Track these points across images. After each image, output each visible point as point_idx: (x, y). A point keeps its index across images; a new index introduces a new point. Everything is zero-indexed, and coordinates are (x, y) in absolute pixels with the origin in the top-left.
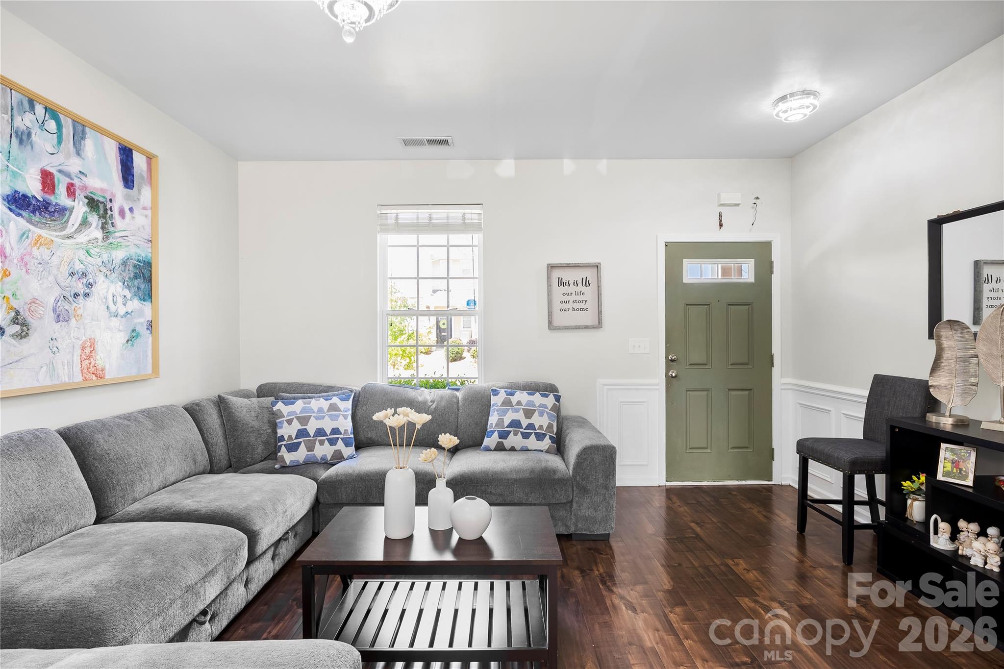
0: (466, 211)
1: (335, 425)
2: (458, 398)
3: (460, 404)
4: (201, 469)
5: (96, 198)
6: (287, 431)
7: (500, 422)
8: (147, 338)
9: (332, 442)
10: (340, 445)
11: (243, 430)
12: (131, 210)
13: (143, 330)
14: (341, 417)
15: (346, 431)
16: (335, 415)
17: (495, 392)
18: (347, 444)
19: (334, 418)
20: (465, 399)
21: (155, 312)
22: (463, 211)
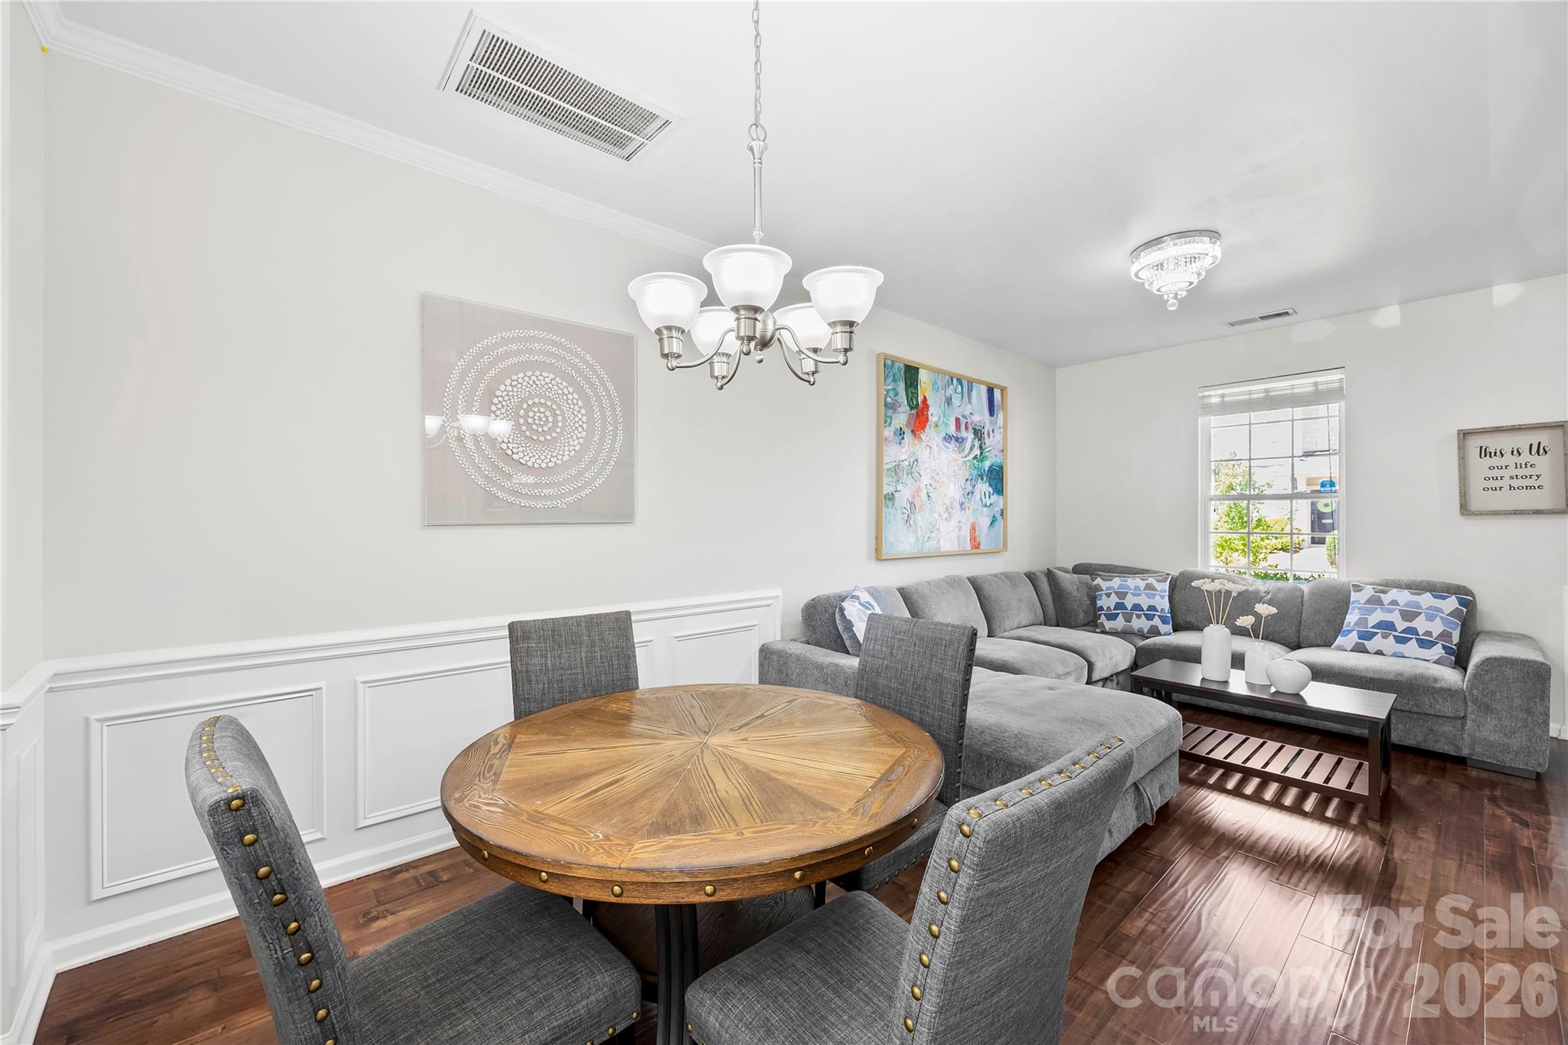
0: (1319, 379)
1: (1151, 602)
2: (1303, 592)
3: (1305, 598)
4: (1039, 621)
5: (977, 428)
6: (1106, 603)
7: (1363, 621)
8: (1000, 523)
9: (1149, 618)
10: (1157, 621)
11: (1068, 598)
12: (993, 431)
13: (998, 516)
14: (1158, 597)
15: (1163, 610)
16: (1152, 594)
17: (1357, 588)
18: (1164, 621)
19: (1152, 596)
20: (1312, 593)
21: (1005, 503)
22: (1313, 380)
